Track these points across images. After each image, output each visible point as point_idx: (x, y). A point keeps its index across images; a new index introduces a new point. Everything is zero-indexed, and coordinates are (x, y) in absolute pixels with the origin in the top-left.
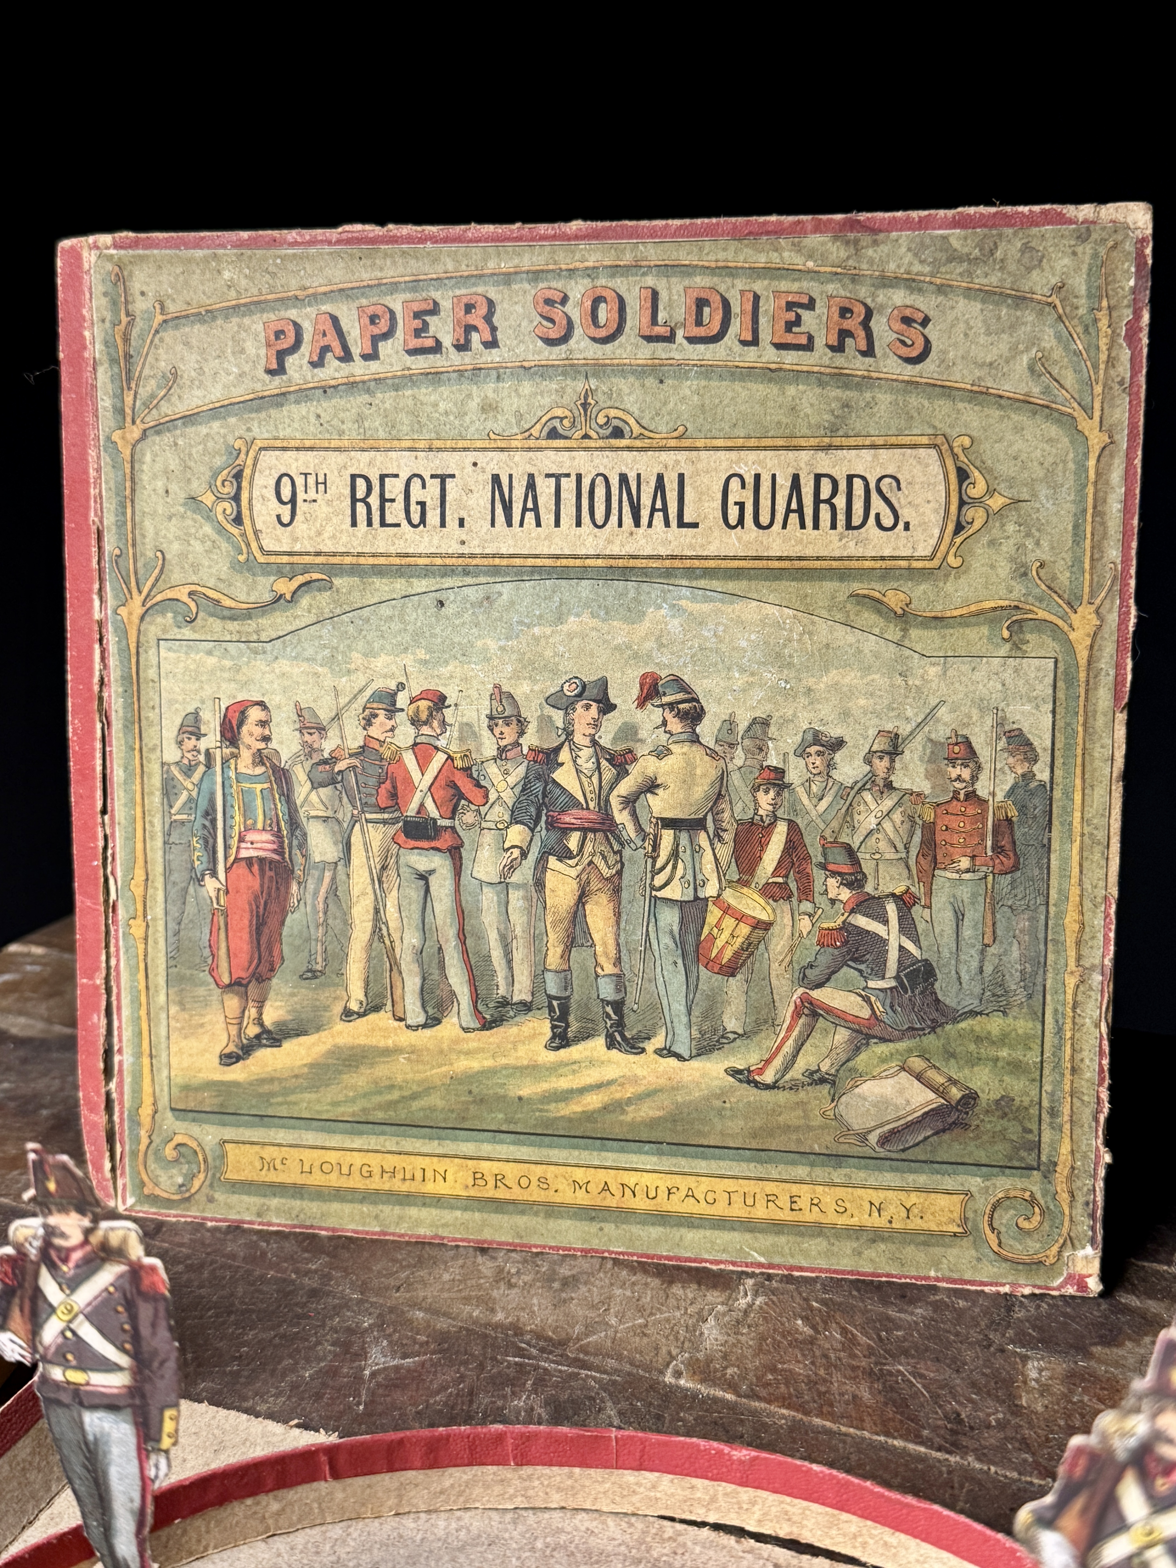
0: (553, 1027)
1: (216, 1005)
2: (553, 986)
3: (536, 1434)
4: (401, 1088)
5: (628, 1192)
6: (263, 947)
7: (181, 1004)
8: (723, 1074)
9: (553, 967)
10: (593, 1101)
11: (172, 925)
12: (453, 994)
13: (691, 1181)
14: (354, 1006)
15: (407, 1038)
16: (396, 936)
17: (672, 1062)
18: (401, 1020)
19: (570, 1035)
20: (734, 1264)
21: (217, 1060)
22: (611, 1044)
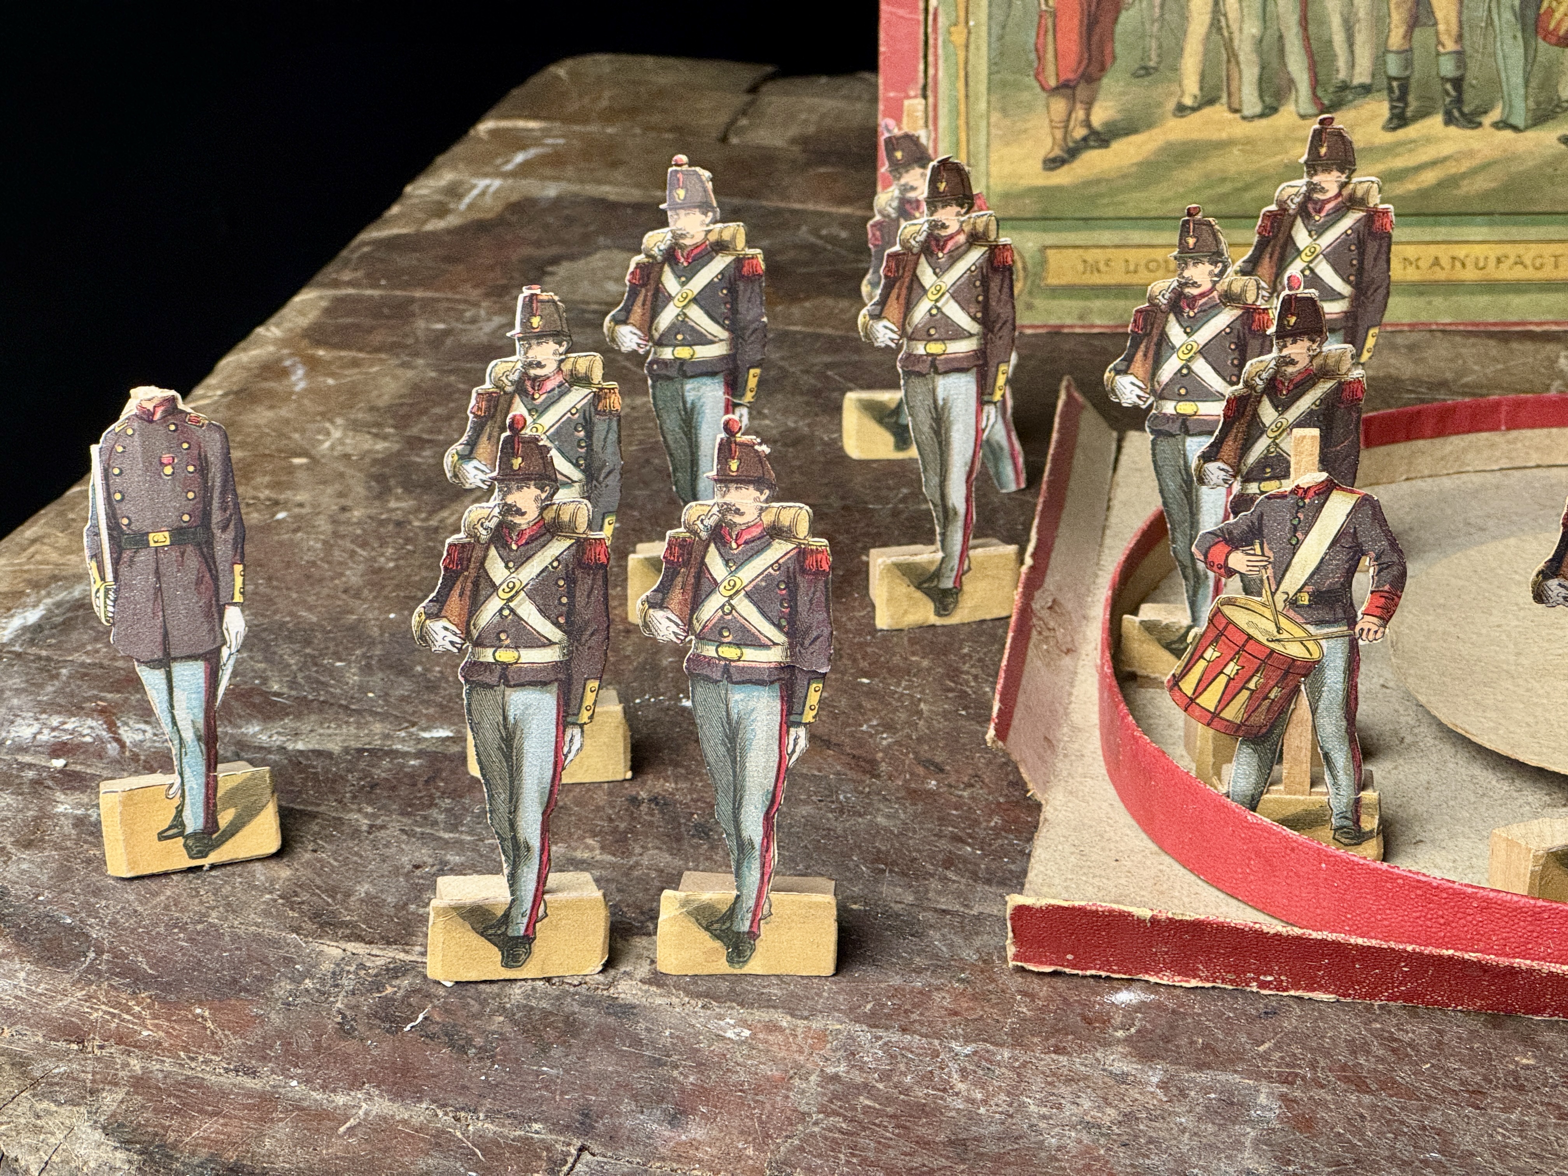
0: (1392, 108)
1: (1040, 109)
2: (1393, 67)
3: (1526, 401)
4: (1233, 180)
5: (1458, 264)
6: (1094, 47)
7: (1004, 111)
8: (1555, 142)
9: (1394, 48)
10: (1429, 178)
11: (996, 30)
12: (1291, 82)
13: (1520, 249)
14: (1188, 101)
15: (1241, 129)
16: (1235, 27)
17: (1508, 134)
18: (1236, 111)
19: (1409, 114)
20: (1557, 323)
21: (1039, 165)
22: (1449, 120)
